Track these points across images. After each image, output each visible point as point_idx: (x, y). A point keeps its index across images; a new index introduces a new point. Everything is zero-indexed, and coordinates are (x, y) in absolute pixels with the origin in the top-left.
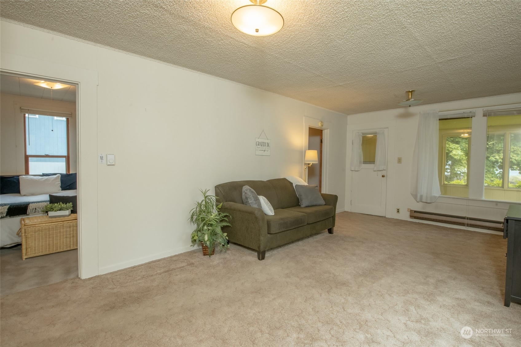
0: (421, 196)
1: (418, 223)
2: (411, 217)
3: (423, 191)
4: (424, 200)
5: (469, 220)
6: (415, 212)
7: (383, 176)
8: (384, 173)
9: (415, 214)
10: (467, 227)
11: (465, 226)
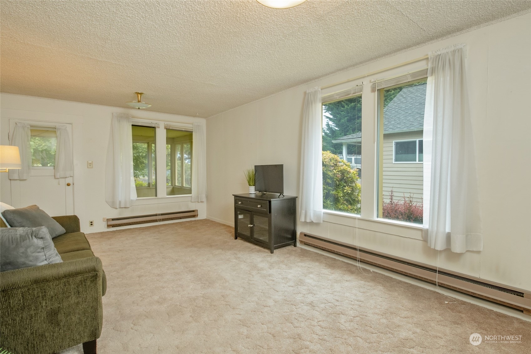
0: (120, 202)
1: (117, 230)
2: (109, 226)
3: (121, 197)
4: (123, 206)
5: (161, 216)
6: (113, 220)
7: (68, 185)
8: (69, 180)
9: (114, 223)
10: (160, 222)
11: (157, 222)
